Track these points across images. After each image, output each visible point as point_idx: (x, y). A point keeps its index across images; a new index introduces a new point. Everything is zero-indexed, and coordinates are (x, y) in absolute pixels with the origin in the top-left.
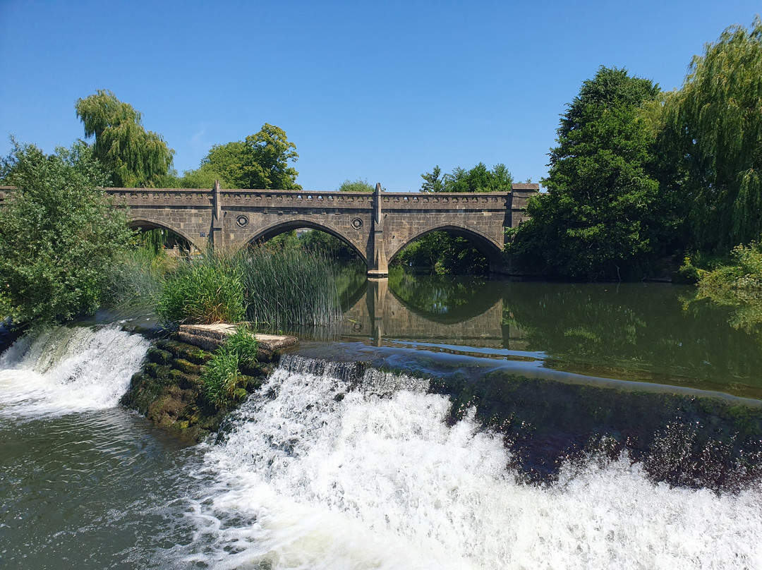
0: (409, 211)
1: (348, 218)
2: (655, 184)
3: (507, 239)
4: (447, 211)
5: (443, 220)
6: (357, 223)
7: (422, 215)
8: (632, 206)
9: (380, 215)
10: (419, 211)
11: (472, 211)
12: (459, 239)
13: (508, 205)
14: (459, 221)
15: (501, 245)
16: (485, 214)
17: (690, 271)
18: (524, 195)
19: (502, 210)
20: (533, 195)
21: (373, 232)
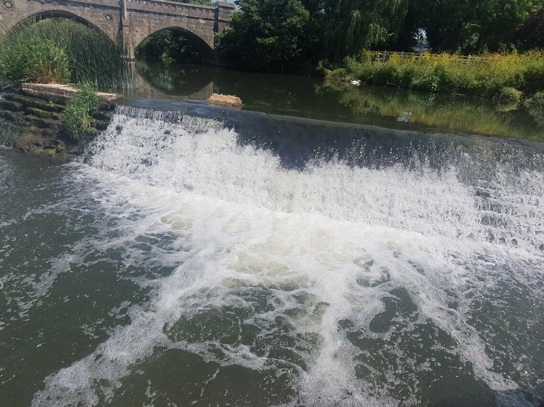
0: (148, 12)
1: (101, 12)
2: (307, 13)
3: (216, 42)
4: (175, 16)
5: (173, 23)
6: (108, 18)
7: (157, 17)
8: (295, 26)
9: (126, 13)
10: (155, 13)
11: (192, 18)
12: (181, 39)
13: (216, 16)
14: (184, 25)
15: (212, 45)
16: (201, 21)
17: (322, 70)
18: (226, 11)
19: (212, 20)
20: (232, 11)
21: (121, 26)
